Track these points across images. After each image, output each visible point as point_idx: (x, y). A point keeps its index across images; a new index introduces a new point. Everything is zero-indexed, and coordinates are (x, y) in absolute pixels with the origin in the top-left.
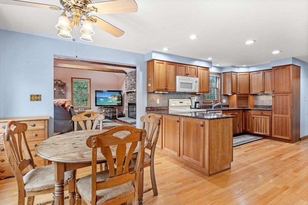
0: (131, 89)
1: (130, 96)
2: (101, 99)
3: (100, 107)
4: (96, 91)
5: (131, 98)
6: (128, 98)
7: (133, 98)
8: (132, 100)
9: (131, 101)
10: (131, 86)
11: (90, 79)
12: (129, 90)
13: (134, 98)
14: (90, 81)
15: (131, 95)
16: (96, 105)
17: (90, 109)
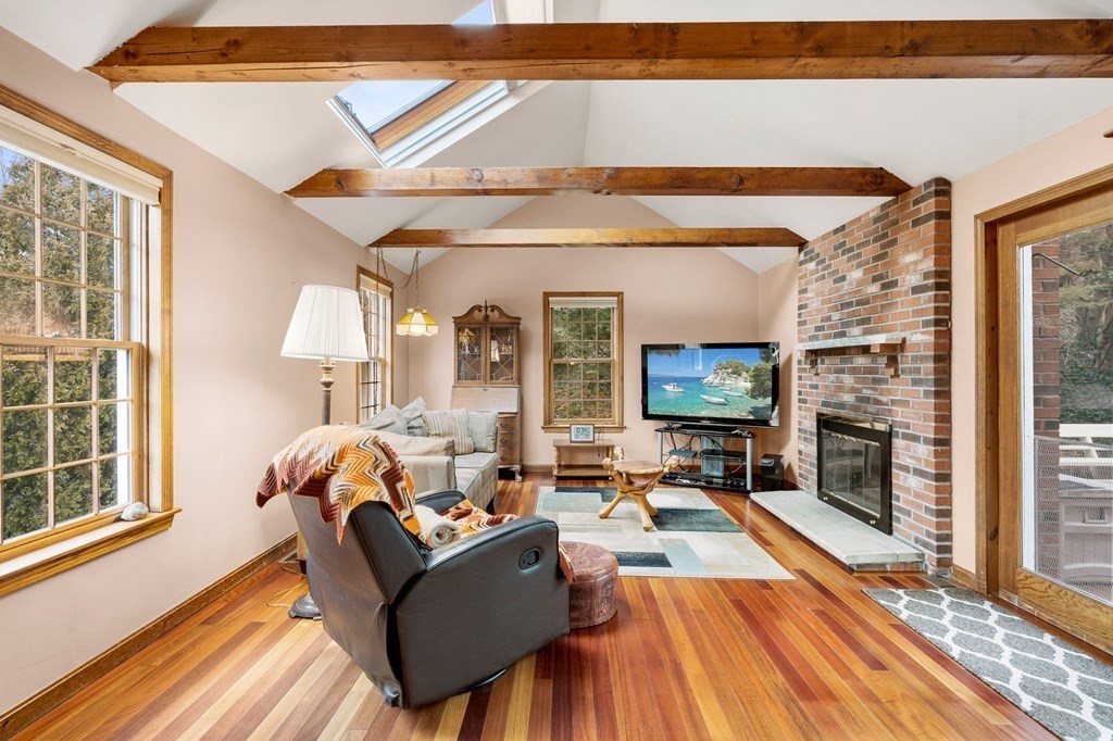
0: (842, 335)
1: (832, 377)
2: (669, 388)
3: (663, 424)
4: (643, 346)
5: (840, 389)
6: (816, 387)
7: (853, 390)
8: (848, 398)
9: (842, 406)
10: (836, 316)
11: (619, 295)
12: (827, 337)
13: (867, 392)
14: (621, 303)
15: (841, 371)
16: (646, 416)
17: (622, 428)
